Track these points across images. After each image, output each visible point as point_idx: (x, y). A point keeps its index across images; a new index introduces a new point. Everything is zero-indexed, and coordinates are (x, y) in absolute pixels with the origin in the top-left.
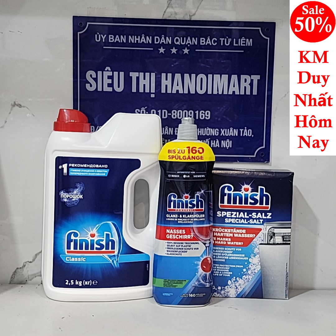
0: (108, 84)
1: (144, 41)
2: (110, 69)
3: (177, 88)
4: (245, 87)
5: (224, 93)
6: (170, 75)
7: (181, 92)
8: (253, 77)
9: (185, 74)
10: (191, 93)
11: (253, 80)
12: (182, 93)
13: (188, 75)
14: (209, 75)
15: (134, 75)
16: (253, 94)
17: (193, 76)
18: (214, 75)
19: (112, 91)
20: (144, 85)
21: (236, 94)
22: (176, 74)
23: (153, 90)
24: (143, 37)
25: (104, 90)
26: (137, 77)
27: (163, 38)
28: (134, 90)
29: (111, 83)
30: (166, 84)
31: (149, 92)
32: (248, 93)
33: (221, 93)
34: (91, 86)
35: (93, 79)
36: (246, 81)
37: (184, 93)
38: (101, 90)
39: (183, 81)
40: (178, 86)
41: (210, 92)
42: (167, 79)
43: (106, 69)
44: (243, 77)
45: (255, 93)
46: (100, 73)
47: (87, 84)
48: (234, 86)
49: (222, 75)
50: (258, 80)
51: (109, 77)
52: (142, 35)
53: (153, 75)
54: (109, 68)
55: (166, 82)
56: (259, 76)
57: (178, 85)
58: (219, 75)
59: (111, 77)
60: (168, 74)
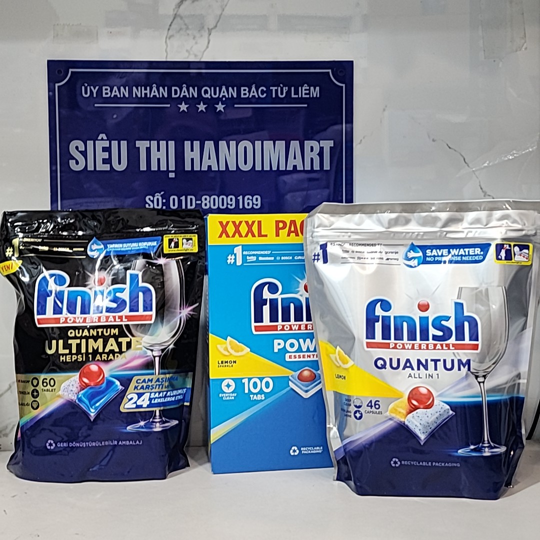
0: (103, 159)
1: (156, 93)
2: (105, 138)
3: (210, 162)
4: (312, 159)
5: (280, 169)
6: (197, 144)
7: (215, 168)
8: (323, 143)
9: (220, 142)
10: (230, 169)
11: (323, 148)
12: (217, 169)
13: (225, 142)
14: (256, 142)
15: (142, 145)
16: (325, 169)
17: (233, 144)
18: (265, 142)
19: (109, 169)
20: (159, 160)
21: (298, 169)
22: (206, 142)
23: (172, 167)
24: (154, 89)
25: (97, 169)
26: (147, 148)
27: (184, 89)
28: (143, 167)
29: (107, 157)
30: (192, 157)
31: (165, 169)
32: (317, 167)
33: (276, 169)
34: (77, 163)
35: (81, 152)
36: (312, 150)
37: (220, 169)
38: (93, 169)
39: (217, 153)
40: (209, 160)
41: (258, 168)
42: (192, 150)
43: (100, 138)
44: (308, 144)
45: (327, 167)
46: (90, 143)
47: (70, 161)
48: (295, 158)
49: (277, 142)
50: (330, 147)
51: (104, 149)
52: (153, 86)
53: (172, 144)
54: (104, 135)
55: (191, 153)
56: (332, 141)
57: (209, 158)
58: (272, 142)
59: (107, 150)
60: (195, 142)
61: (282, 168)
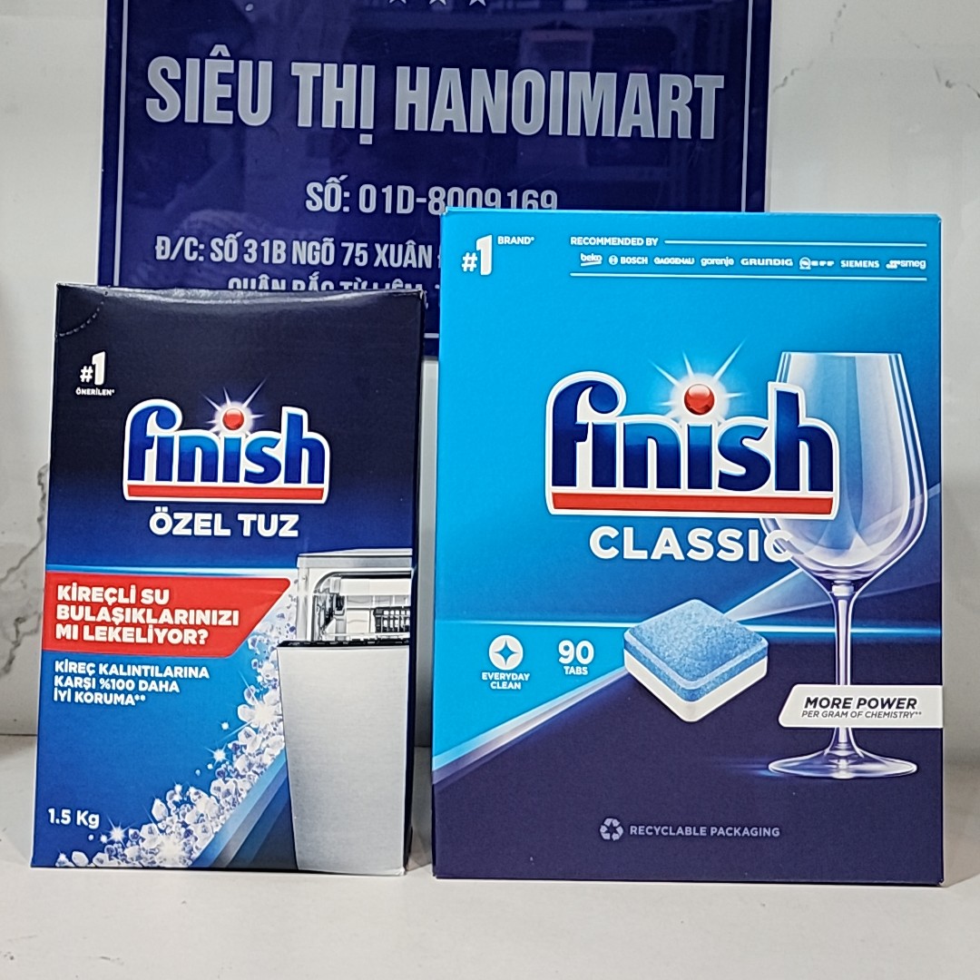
0: (219, 99)
2: (226, 54)
3: (449, 114)
4: (675, 115)
6: (423, 73)
7: (460, 127)
8: (702, 81)
9: (474, 71)
10: (493, 131)
11: (701, 90)
12: (465, 130)
13: (484, 71)
14: (553, 75)
15: (305, 72)
16: (703, 137)
17: (502, 75)
18: (571, 73)
19: (231, 122)
20: (339, 104)
21: (643, 135)
22: (444, 70)
23: (367, 122)
25: (205, 121)
26: (315, 78)
28: (305, 120)
29: (229, 95)
30: (412, 102)
31: (353, 126)
32: (685, 132)
33: (594, 134)
34: (163, 105)
35: (172, 82)
36: (676, 94)
37: (472, 131)
38: (196, 120)
39: (467, 92)
40: (449, 110)
41: (556, 131)
42: (413, 87)
43: (214, 53)
44: (667, 81)
45: (707, 133)
46: (193, 64)
47: (148, 100)
48: (637, 111)
49: (598, 74)
50: (718, 91)
51: (223, 78)
53: (369, 71)
54: (224, 47)
55: (410, 93)
56: (722, 77)
57: (449, 106)
58: (588, 74)
59: (228, 79)
60: (419, 69)
61: (608, 131)
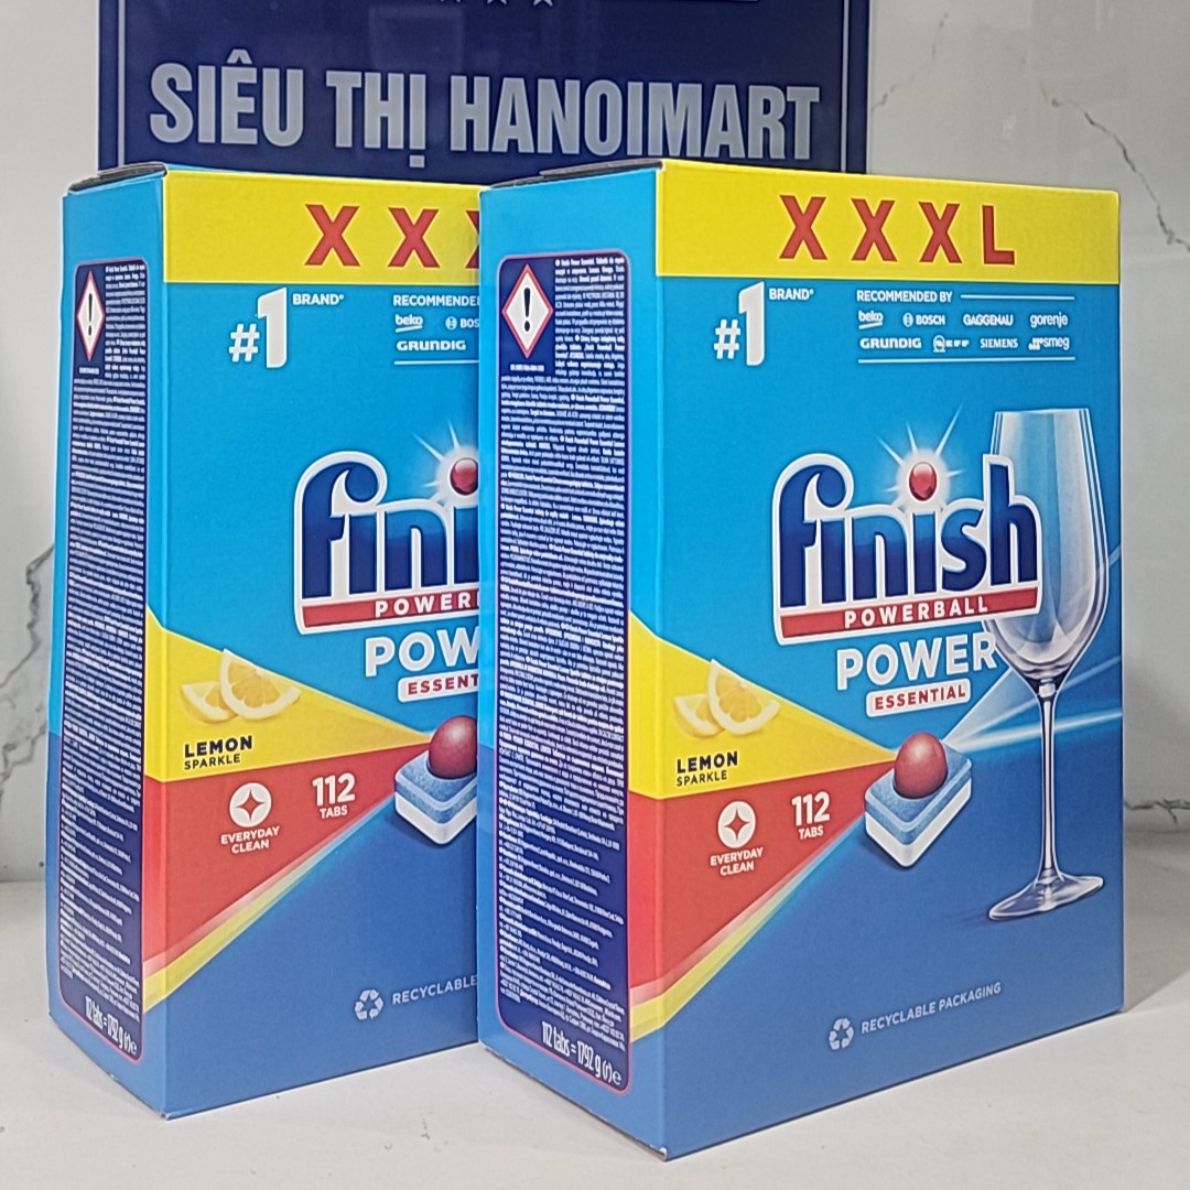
0: (240, 115)
2: (247, 60)
3: (513, 131)
5: (689, 154)
6: (482, 85)
7: (526, 146)
8: (795, 93)
9: (541, 82)
10: (565, 151)
11: (794, 103)
12: (532, 150)
13: (553, 82)
14: (630, 83)
16: (798, 157)
17: (573, 87)
18: (651, 85)
19: (255, 142)
20: (384, 121)
21: (732, 155)
22: (506, 81)
23: (417, 141)
25: (224, 140)
26: (354, 90)
28: (344, 139)
29: (252, 110)
30: (470, 118)
31: (401, 146)
33: (678, 154)
34: (172, 122)
35: (179, 94)
36: (767, 110)
37: (540, 151)
38: (212, 140)
39: (533, 106)
40: (513, 127)
41: (633, 149)
42: (470, 100)
43: (232, 60)
44: (757, 94)
45: (804, 152)
46: (207, 73)
47: (153, 117)
48: (725, 128)
49: (681, 86)
50: (812, 104)
51: (244, 90)
53: (418, 82)
54: (244, 52)
55: (467, 108)
56: (817, 90)
57: (513, 122)
58: (670, 85)
59: (252, 91)
60: (477, 79)
61: (693, 151)
